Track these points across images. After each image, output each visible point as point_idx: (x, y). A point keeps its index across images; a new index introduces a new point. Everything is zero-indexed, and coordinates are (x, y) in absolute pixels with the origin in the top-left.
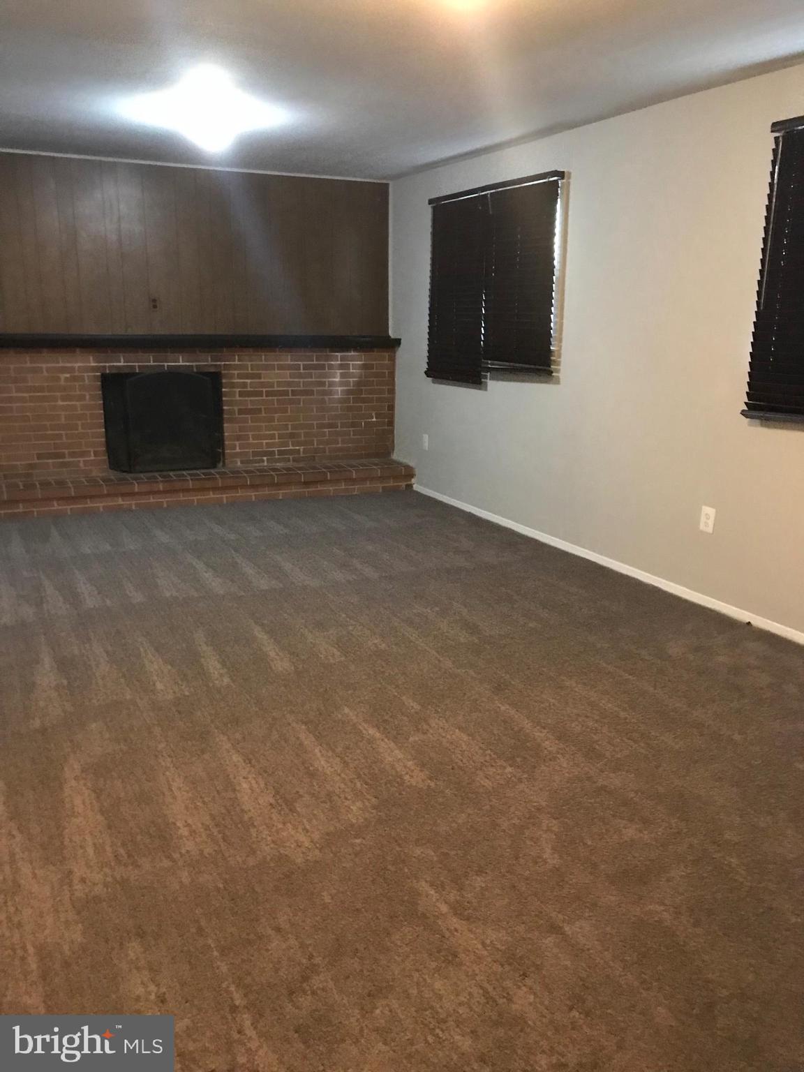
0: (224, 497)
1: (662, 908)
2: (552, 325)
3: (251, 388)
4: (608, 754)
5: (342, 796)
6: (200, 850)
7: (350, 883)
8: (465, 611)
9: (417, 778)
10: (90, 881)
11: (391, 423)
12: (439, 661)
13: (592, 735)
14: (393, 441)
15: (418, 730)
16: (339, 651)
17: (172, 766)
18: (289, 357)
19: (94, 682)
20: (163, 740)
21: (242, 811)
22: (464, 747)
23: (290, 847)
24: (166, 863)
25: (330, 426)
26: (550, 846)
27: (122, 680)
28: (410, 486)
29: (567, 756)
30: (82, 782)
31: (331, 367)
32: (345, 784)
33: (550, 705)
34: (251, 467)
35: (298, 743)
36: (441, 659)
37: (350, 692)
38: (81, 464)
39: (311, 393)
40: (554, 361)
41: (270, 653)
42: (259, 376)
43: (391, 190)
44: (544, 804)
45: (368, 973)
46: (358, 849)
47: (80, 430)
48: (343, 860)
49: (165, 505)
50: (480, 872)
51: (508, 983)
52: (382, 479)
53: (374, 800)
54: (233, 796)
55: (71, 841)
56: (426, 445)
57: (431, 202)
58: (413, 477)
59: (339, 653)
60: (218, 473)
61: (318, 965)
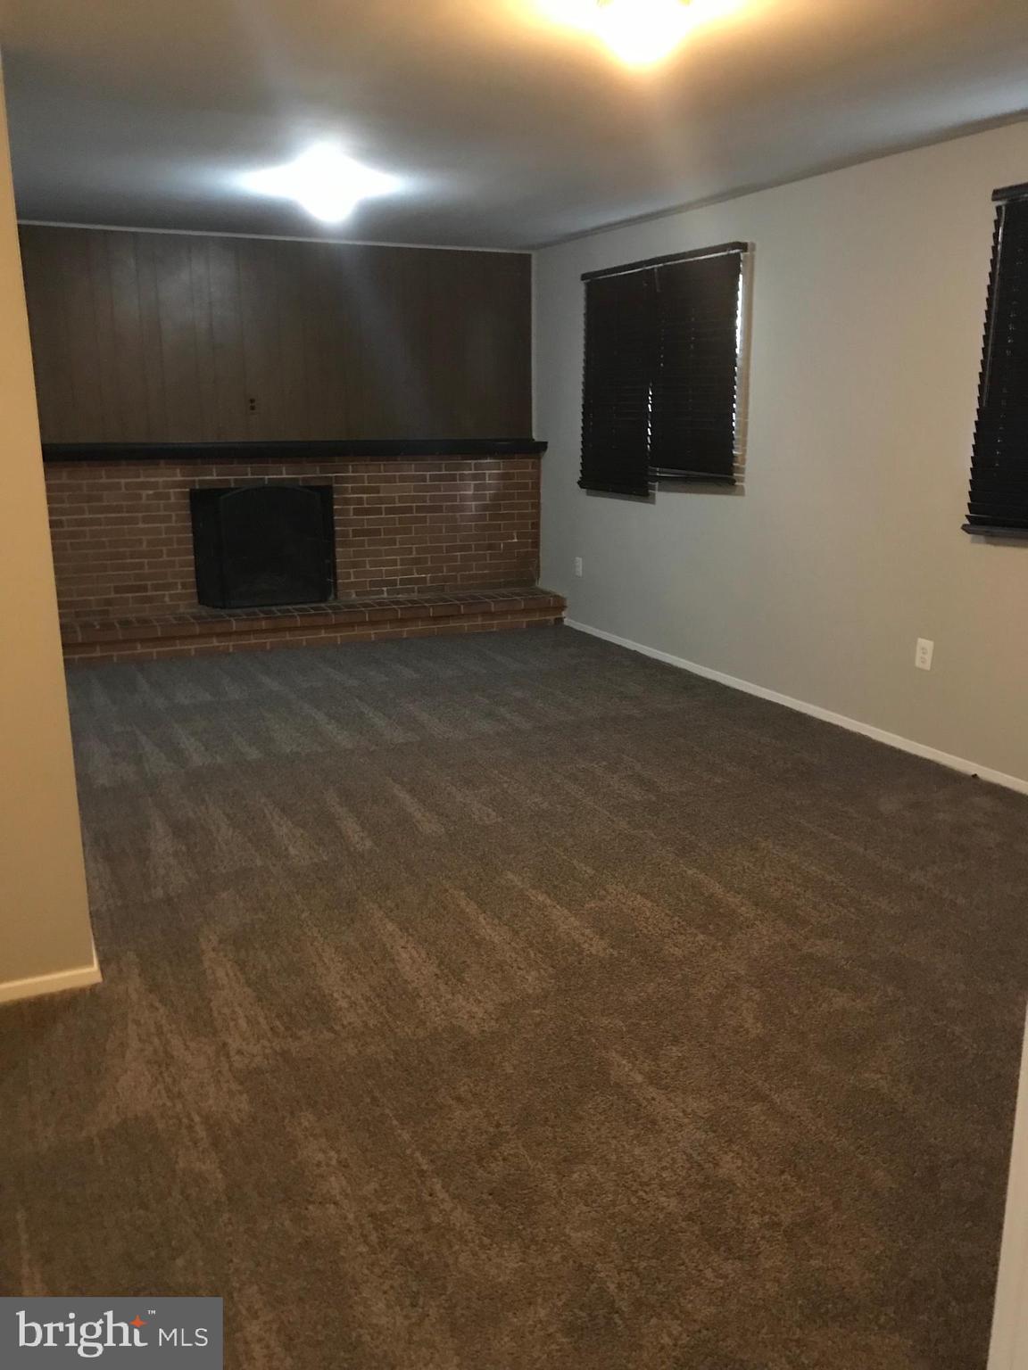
0: (339, 636)
1: (879, 1076)
2: (734, 424)
3: (367, 504)
4: (813, 920)
5: (515, 965)
6: (363, 1022)
7: (532, 1053)
8: (638, 767)
9: (598, 947)
10: (248, 1053)
11: (536, 544)
12: (613, 821)
13: (794, 900)
14: (538, 566)
15: (594, 896)
16: (494, 810)
17: (319, 935)
18: (413, 466)
19: (216, 847)
20: (306, 908)
21: (406, 982)
22: (648, 914)
23: (462, 1018)
24: (329, 1035)
25: (462, 548)
26: (752, 1015)
27: (249, 845)
28: (561, 620)
29: (766, 923)
30: (222, 954)
31: (462, 478)
32: (517, 953)
33: (744, 870)
34: (368, 600)
35: (459, 910)
36: (615, 819)
37: (512, 856)
38: (167, 599)
39: (439, 509)
40: (738, 468)
41: (415, 813)
42: (377, 490)
43: (534, 262)
44: (743, 973)
45: (561, 1141)
46: (538, 1019)
47: (165, 558)
48: (523, 1030)
49: (268, 647)
50: (676, 1041)
51: (713, 1149)
52: (526, 611)
53: (550, 969)
54: (392, 966)
55: (220, 1013)
56: (579, 571)
57: (584, 277)
58: (563, 610)
59: (494, 814)
60: (330, 607)
61: (507, 1133)
